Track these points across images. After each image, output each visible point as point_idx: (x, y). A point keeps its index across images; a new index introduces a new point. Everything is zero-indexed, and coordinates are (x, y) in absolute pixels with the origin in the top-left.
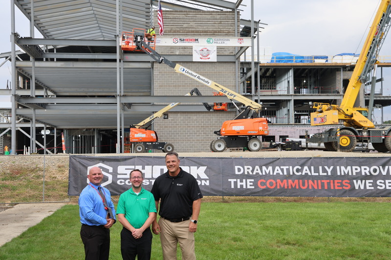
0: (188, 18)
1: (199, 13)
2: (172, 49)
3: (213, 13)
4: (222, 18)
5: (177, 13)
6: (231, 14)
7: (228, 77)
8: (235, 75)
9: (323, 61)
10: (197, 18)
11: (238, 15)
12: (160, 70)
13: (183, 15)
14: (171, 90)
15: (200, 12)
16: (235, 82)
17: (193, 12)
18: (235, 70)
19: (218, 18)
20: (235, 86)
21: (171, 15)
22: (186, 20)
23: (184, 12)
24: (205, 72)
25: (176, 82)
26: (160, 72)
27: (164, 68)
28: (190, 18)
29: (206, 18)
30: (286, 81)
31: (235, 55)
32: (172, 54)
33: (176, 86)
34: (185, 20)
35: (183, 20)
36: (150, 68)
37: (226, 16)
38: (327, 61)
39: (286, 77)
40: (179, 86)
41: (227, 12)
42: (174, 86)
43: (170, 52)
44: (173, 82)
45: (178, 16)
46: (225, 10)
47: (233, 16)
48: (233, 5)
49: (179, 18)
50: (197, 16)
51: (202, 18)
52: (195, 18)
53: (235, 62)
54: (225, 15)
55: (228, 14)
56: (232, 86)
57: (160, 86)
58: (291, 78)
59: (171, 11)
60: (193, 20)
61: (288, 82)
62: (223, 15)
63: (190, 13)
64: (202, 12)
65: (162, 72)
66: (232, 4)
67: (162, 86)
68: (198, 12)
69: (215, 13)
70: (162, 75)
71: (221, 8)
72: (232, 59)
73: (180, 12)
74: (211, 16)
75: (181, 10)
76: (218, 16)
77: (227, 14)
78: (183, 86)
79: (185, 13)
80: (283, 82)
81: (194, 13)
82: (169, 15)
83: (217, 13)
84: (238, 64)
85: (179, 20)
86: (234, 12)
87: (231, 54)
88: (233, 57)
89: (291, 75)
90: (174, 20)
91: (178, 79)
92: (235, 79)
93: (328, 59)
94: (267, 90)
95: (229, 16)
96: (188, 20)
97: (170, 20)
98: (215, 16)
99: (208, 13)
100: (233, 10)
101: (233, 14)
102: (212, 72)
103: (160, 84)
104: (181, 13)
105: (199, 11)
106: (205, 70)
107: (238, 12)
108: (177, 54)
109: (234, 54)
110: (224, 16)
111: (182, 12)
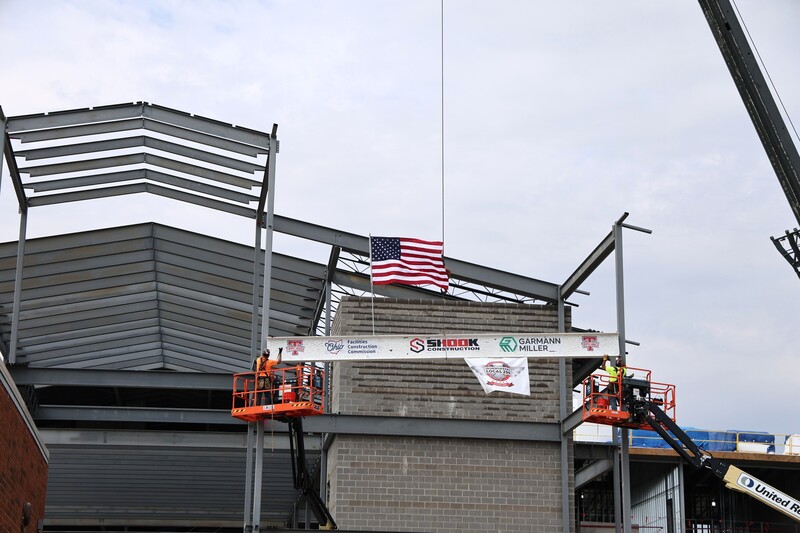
0: (433, 319)
1: (464, 308)
2: (389, 402)
3: (500, 310)
4: (524, 323)
5: (403, 306)
6: (548, 312)
7: (540, 484)
8: (560, 478)
9: (761, 449)
10: (457, 321)
11: (566, 316)
12: (353, 458)
13: (421, 313)
14: (383, 516)
15: (467, 305)
16: (561, 497)
17: (447, 304)
18: (560, 466)
19: (513, 323)
20: (561, 510)
21: (388, 311)
22: (429, 325)
23: (424, 303)
24: (478, 468)
25: (396, 492)
26: (353, 464)
27: (366, 453)
28: (439, 319)
29: (481, 322)
30: (662, 501)
31: (559, 424)
32: (388, 414)
33: (396, 504)
34: (424, 325)
35: (420, 325)
36: (319, 452)
37: (535, 318)
38: (772, 448)
39: (662, 488)
40: (403, 504)
41: (538, 307)
42: (390, 504)
43: (383, 408)
44: (390, 491)
45: (408, 313)
46: (529, 301)
47: (554, 319)
48: (553, 290)
49: (410, 318)
50: (458, 314)
51: (470, 321)
52: (451, 320)
53: (559, 444)
54: (534, 314)
55: (541, 312)
56: (553, 510)
57: (352, 503)
58: (677, 492)
59: (387, 301)
60: (446, 325)
61: (670, 503)
62: (526, 314)
63: (439, 307)
64: (471, 306)
65: (359, 464)
66: (548, 287)
67: (358, 503)
68: (459, 305)
69: (505, 310)
70: (360, 471)
71: (520, 297)
72: (550, 434)
73: (412, 302)
74: (493, 316)
75: (414, 299)
76: (512, 317)
77: (536, 312)
78: (415, 505)
79: (427, 307)
80: (652, 503)
81: (451, 308)
82: (383, 311)
83: (512, 310)
84: (568, 448)
85: (408, 324)
86: (557, 309)
87: (549, 420)
88: (555, 430)
89: (676, 483)
90: (396, 323)
91: (403, 485)
92: (561, 491)
93: (776, 443)
94: (604, 524)
95: (542, 318)
96: (433, 325)
97: (384, 323)
98: (506, 317)
99: (488, 309)
100: (555, 302)
101: (554, 312)
102: (496, 469)
103: (353, 496)
104: (415, 306)
105: (461, 302)
106: (478, 462)
107: (568, 311)
108: (403, 413)
109: (555, 420)
110: (530, 317)
111: (417, 302)
